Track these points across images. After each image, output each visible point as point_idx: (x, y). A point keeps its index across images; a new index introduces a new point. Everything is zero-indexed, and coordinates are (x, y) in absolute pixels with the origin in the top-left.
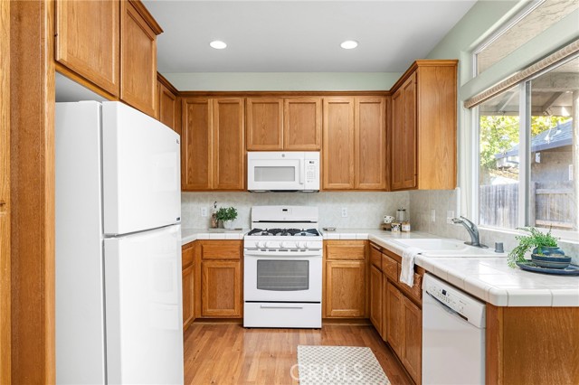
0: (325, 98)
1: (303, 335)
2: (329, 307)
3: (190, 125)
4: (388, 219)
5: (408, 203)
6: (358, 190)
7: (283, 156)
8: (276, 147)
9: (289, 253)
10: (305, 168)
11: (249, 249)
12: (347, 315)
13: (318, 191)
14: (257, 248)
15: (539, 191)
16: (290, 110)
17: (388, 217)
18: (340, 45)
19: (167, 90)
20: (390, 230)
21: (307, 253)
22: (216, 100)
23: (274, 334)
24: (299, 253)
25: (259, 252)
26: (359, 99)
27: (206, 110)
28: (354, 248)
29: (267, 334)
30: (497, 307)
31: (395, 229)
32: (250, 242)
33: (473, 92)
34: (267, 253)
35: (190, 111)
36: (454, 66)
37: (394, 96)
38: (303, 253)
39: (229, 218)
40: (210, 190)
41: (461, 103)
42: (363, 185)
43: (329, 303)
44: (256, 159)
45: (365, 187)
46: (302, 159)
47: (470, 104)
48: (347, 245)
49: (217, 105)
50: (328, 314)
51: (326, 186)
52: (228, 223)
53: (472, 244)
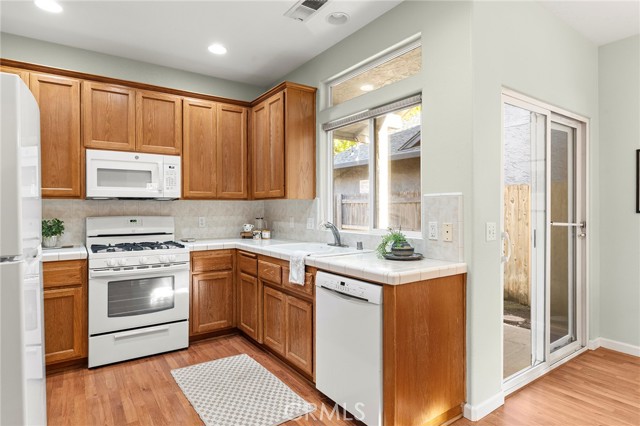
0: (186, 99)
1: (169, 359)
2: (196, 323)
4: (248, 228)
5: (263, 212)
6: (220, 199)
7: (137, 158)
8: (125, 146)
9: (151, 269)
10: (163, 174)
11: (96, 270)
12: (216, 327)
13: (178, 199)
14: (108, 268)
15: (344, 201)
16: (143, 106)
17: (248, 225)
18: (206, 48)
20: (251, 238)
23: (134, 367)
24: (162, 269)
25: (111, 272)
26: (220, 105)
28: (221, 258)
29: (124, 369)
30: (392, 286)
31: (257, 236)
32: (97, 261)
33: (331, 118)
36: (314, 93)
37: (254, 109)
38: (167, 268)
39: (54, 233)
41: (319, 126)
42: (225, 194)
43: (196, 318)
45: (227, 196)
46: (160, 163)
47: (327, 127)
48: (214, 255)
50: (195, 330)
51: (187, 194)
53: (335, 245)
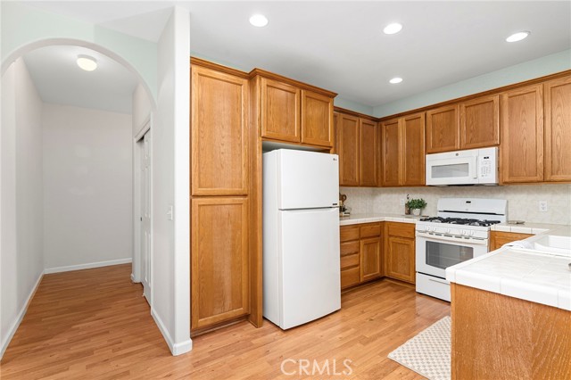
0: (503, 93)
3: (387, 140)
6: (549, 182)
7: (457, 155)
8: (452, 148)
9: (453, 239)
10: (479, 164)
14: (426, 232)
16: (466, 113)
18: (505, 41)
19: (366, 121)
21: (471, 240)
22: (404, 118)
24: (463, 240)
25: (427, 235)
27: (397, 127)
34: (434, 236)
35: (386, 130)
38: (467, 241)
40: (400, 186)
44: (432, 160)
49: (404, 122)
51: (507, 180)
52: (416, 211)
